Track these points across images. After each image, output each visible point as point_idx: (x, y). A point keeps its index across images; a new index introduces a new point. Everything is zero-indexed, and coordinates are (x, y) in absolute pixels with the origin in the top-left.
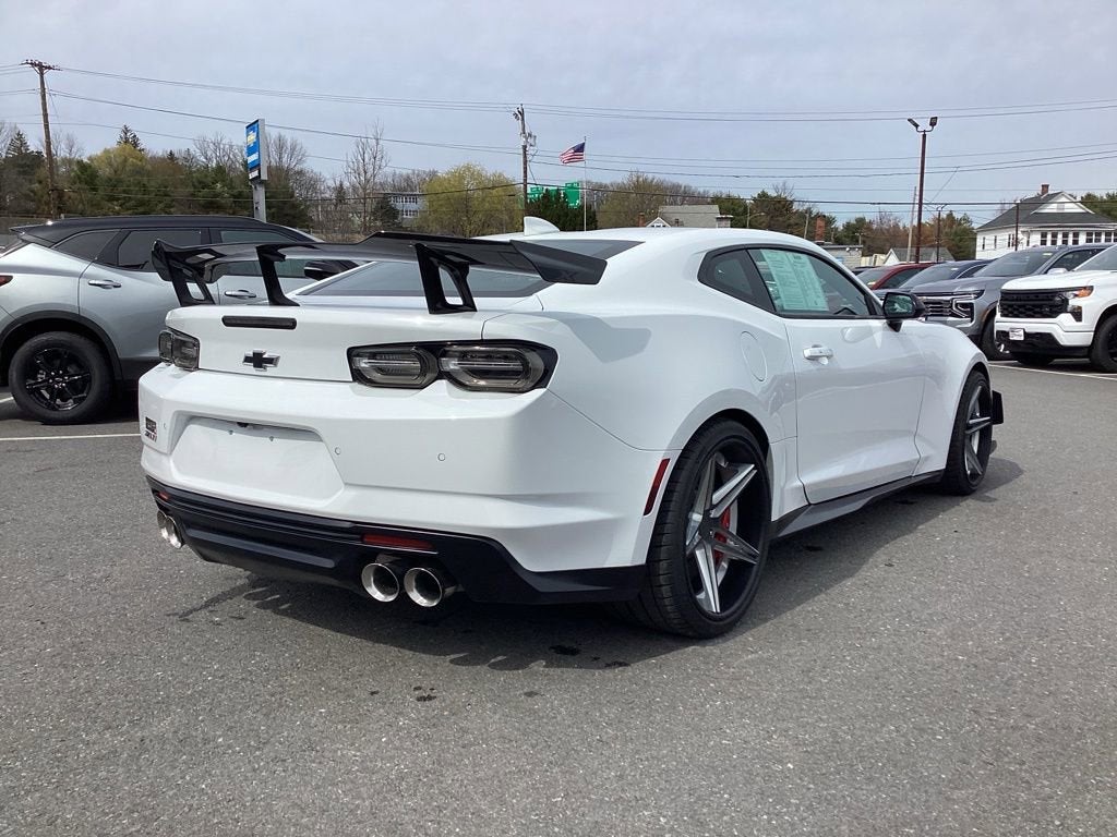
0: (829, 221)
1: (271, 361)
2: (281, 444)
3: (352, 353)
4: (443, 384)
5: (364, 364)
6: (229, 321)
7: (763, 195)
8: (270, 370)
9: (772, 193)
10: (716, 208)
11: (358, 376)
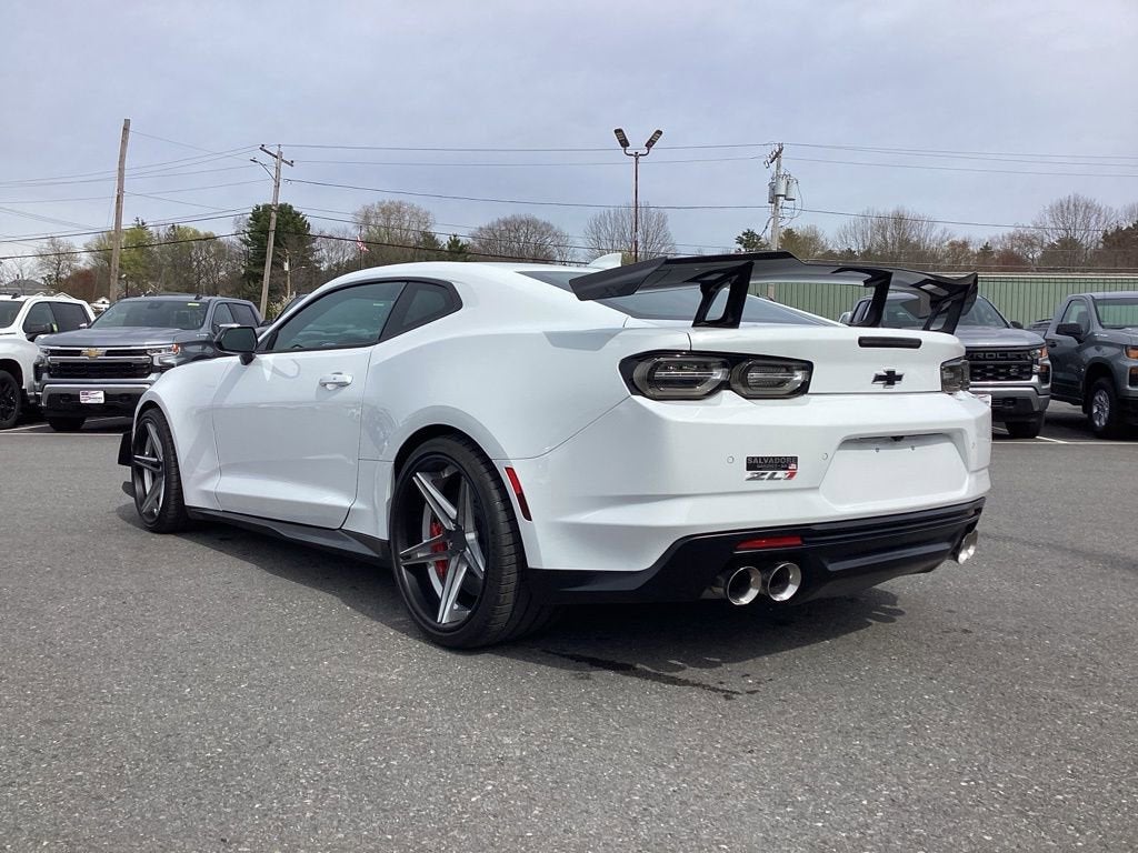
1: (900, 377)
3: (941, 369)
6: (864, 342)
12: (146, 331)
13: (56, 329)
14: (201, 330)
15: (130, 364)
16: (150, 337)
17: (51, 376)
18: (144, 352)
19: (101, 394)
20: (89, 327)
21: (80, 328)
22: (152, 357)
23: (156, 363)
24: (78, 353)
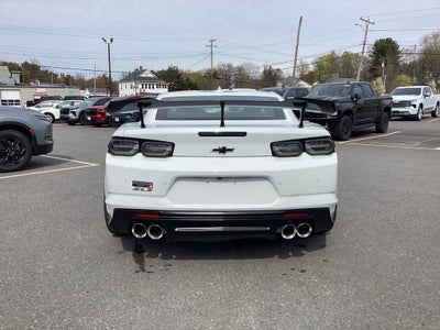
0: (56, 76)
1: (231, 150)
2: (240, 184)
3: (272, 145)
4: (304, 154)
5: (276, 148)
6: (201, 134)
7: (26, 63)
8: (228, 154)
9: (30, 62)
10: (6, 68)
11: (274, 154)
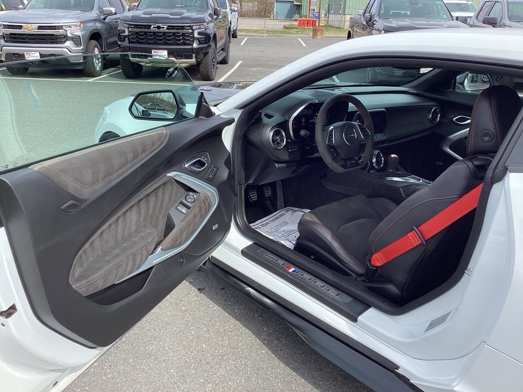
12: (60, 13)
13: (4, 8)
14: (93, 12)
15: (53, 35)
16: (63, 17)
17: (6, 41)
18: (61, 27)
19: (38, 54)
20: (24, 9)
21: (19, 9)
22: (66, 30)
23: (69, 35)
24: (20, 27)
